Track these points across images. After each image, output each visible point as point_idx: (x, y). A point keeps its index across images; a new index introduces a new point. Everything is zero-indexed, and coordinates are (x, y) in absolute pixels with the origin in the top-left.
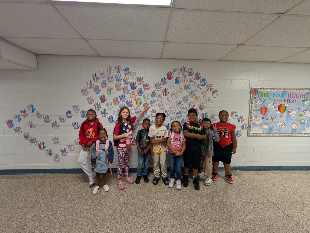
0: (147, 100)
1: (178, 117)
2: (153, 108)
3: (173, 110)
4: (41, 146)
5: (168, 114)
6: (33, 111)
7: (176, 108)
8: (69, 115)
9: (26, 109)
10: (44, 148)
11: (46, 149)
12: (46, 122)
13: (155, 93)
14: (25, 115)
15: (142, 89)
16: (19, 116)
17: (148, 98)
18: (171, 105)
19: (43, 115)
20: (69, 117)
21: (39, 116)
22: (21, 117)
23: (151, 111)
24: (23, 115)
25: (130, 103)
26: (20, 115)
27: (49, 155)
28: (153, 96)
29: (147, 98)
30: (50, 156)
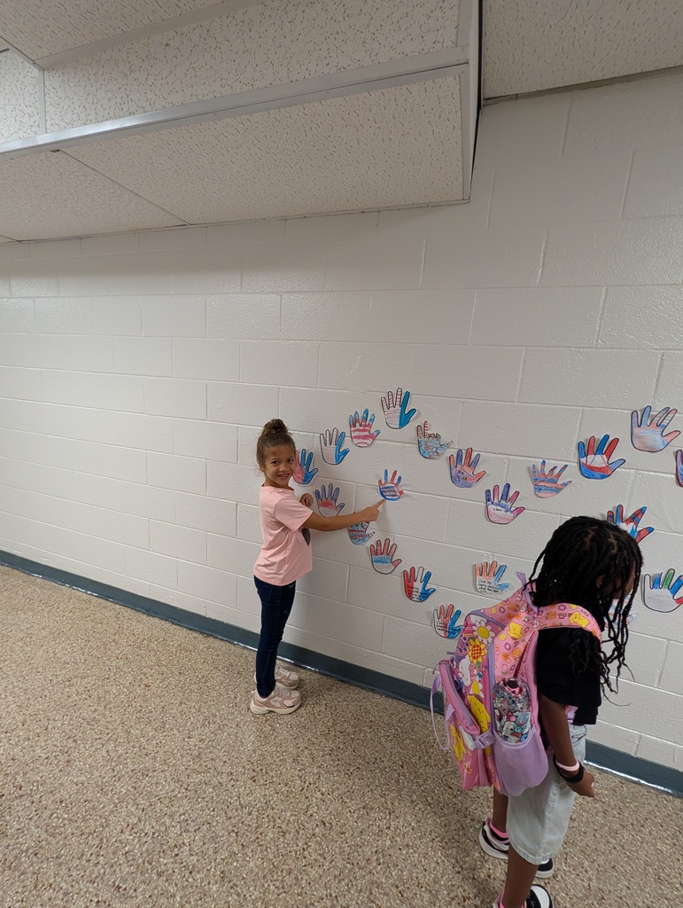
4: (415, 584)
6: (405, 419)
8: (598, 461)
9: (375, 409)
10: (425, 595)
11: (433, 603)
12: (457, 479)
14: (365, 437)
16: (341, 438)
19: (448, 445)
20: (588, 472)
21: (428, 444)
22: (347, 444)
24: (358, 437)
26: (342, 435)
27: (442, 633)
30: (448, 637)
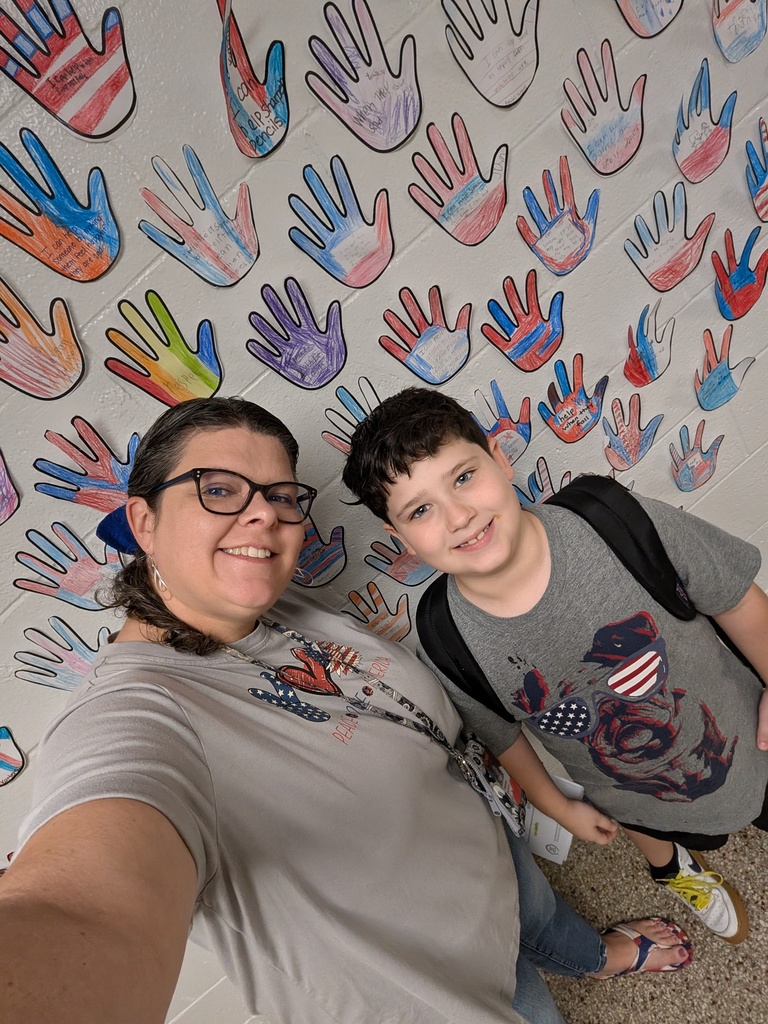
0: (240, 263)
1: (704, 160)
2: (385, 295)
3: (608, 112)
5: (577, 222)
7: (631, 56)
13: (257, 53)
15: (32, 141)
17: (230, 203)
18: (559, 67)
23: (386, 345)
25: (92, 468)
28: (266, 122)
29: (205, 222)
